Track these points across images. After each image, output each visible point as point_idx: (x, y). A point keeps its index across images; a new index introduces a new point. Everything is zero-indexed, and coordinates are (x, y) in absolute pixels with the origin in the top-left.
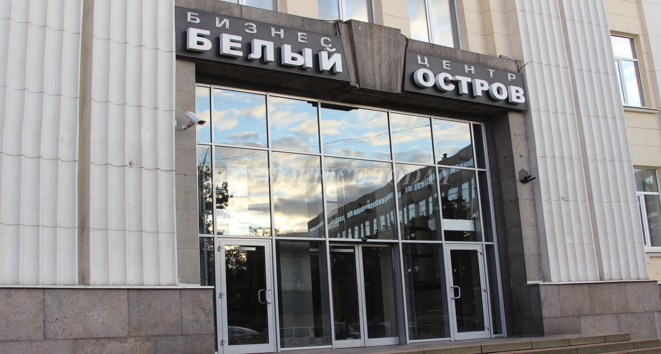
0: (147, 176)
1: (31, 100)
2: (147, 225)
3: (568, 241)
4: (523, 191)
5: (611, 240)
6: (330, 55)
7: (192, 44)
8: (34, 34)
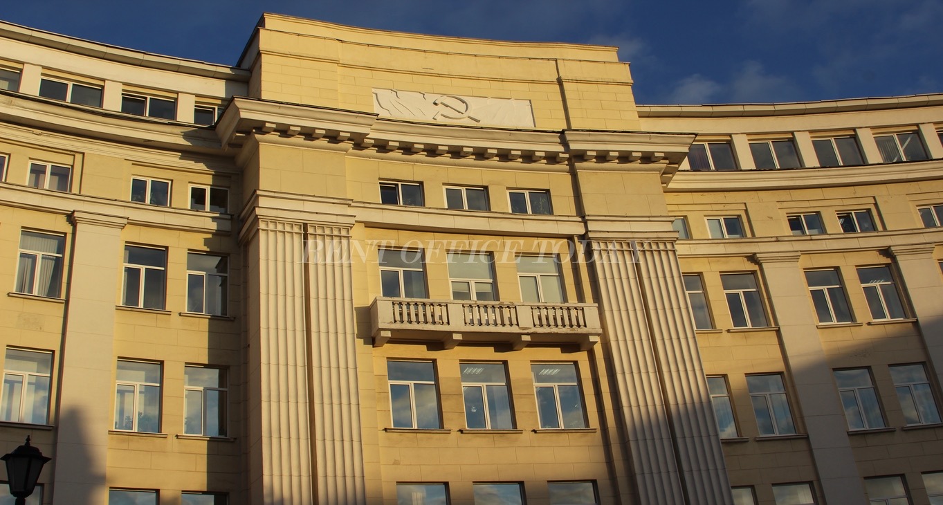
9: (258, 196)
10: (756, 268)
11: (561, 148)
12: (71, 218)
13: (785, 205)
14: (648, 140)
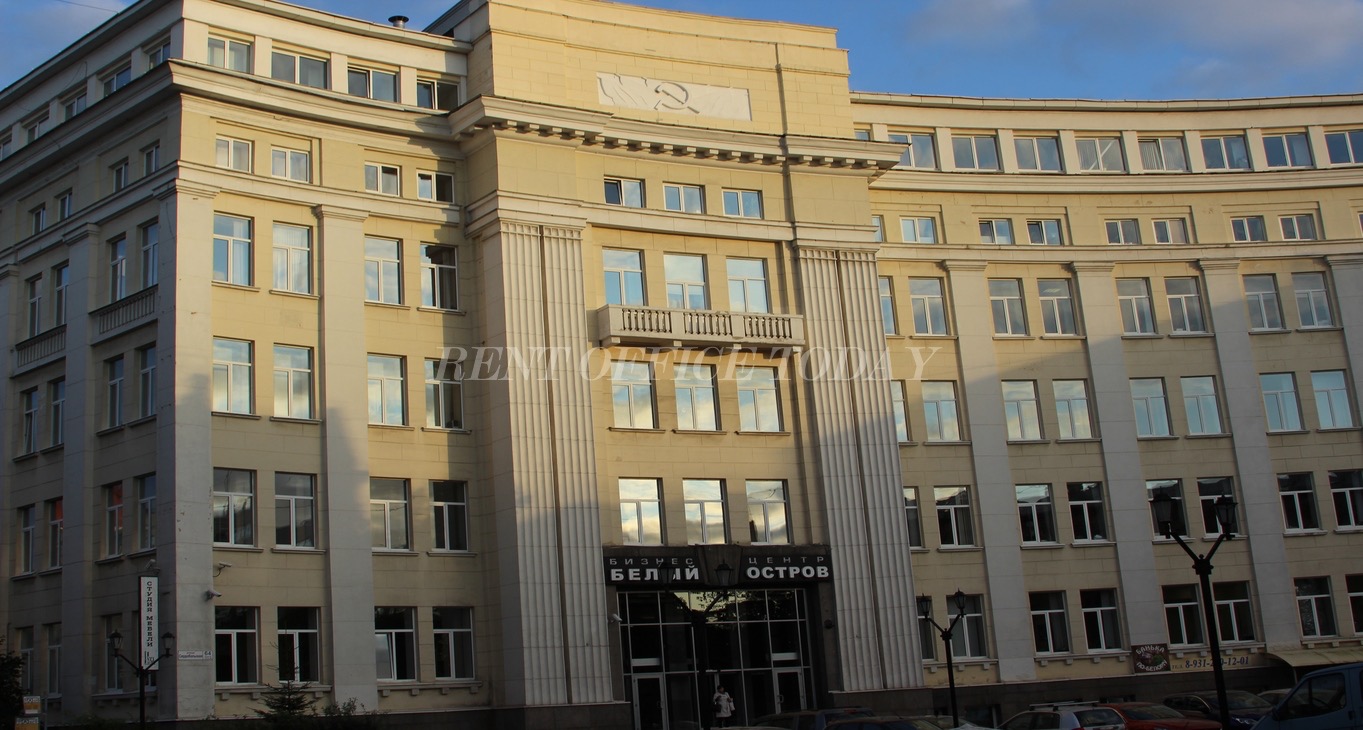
0: (595, 650)
1: (540, 620)
3: (859, 664)
4: (827, 634)
5: (894, 661)
6: (691, 570)
7: (614, 578)
9: (498, 196)
10: (943, 274)
11: (779, 152)
12: (317, 211)
13: (979, 209)
14: (863, 148)
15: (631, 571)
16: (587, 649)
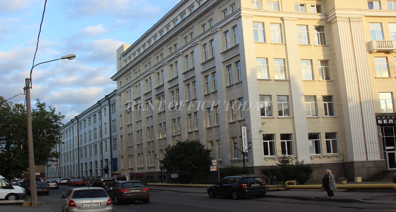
0: (374, 144)
1: (357, 136)
2: (375, 152)
7: (379, 123)
8: (356, 126)
9: (335, 10)
12: (282, 19)
15: (384, 121)
16: (372, 144)
